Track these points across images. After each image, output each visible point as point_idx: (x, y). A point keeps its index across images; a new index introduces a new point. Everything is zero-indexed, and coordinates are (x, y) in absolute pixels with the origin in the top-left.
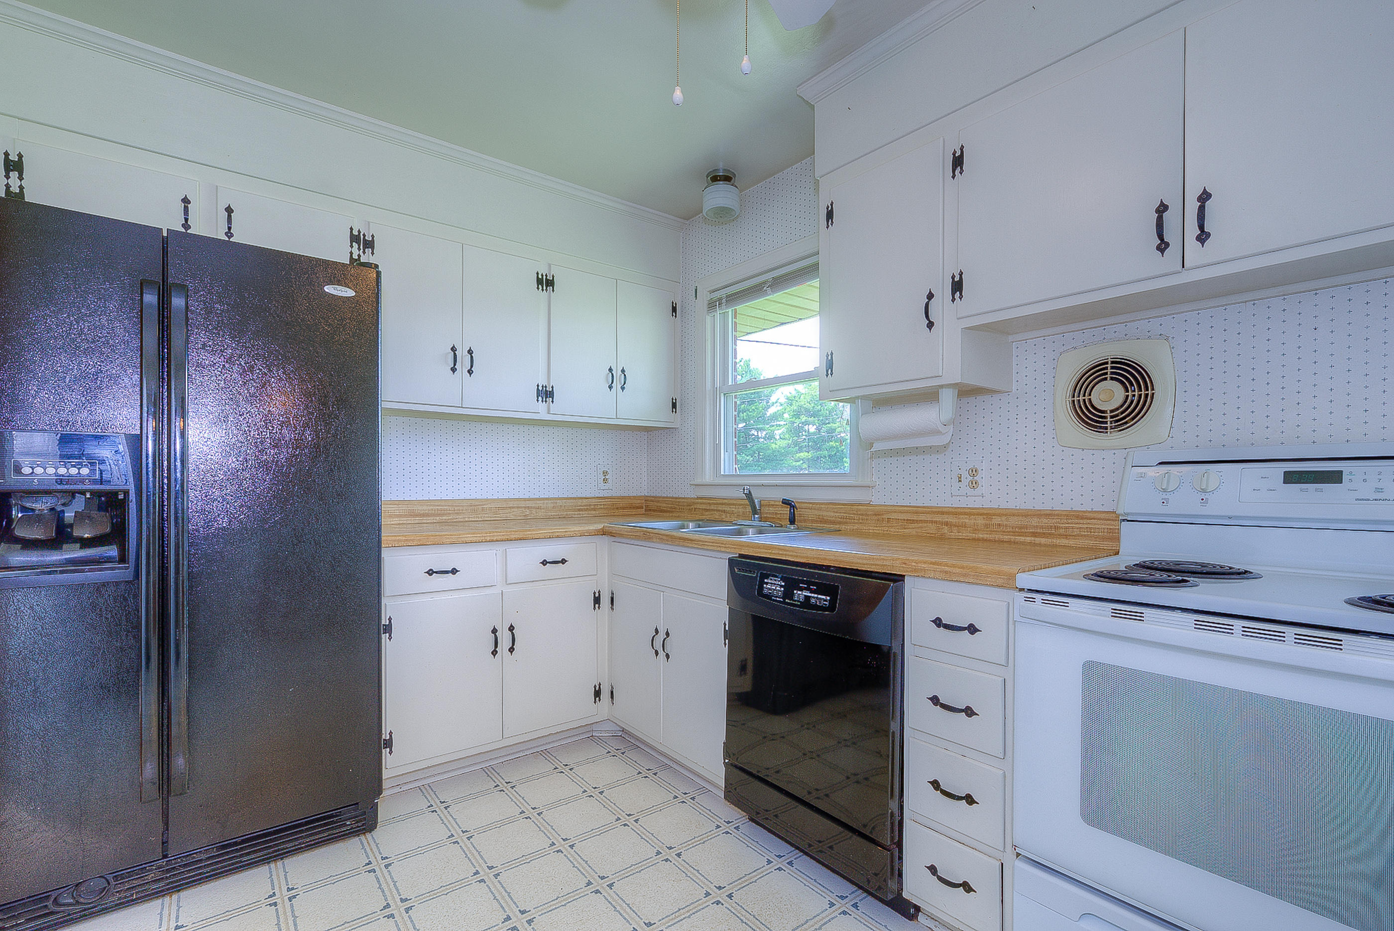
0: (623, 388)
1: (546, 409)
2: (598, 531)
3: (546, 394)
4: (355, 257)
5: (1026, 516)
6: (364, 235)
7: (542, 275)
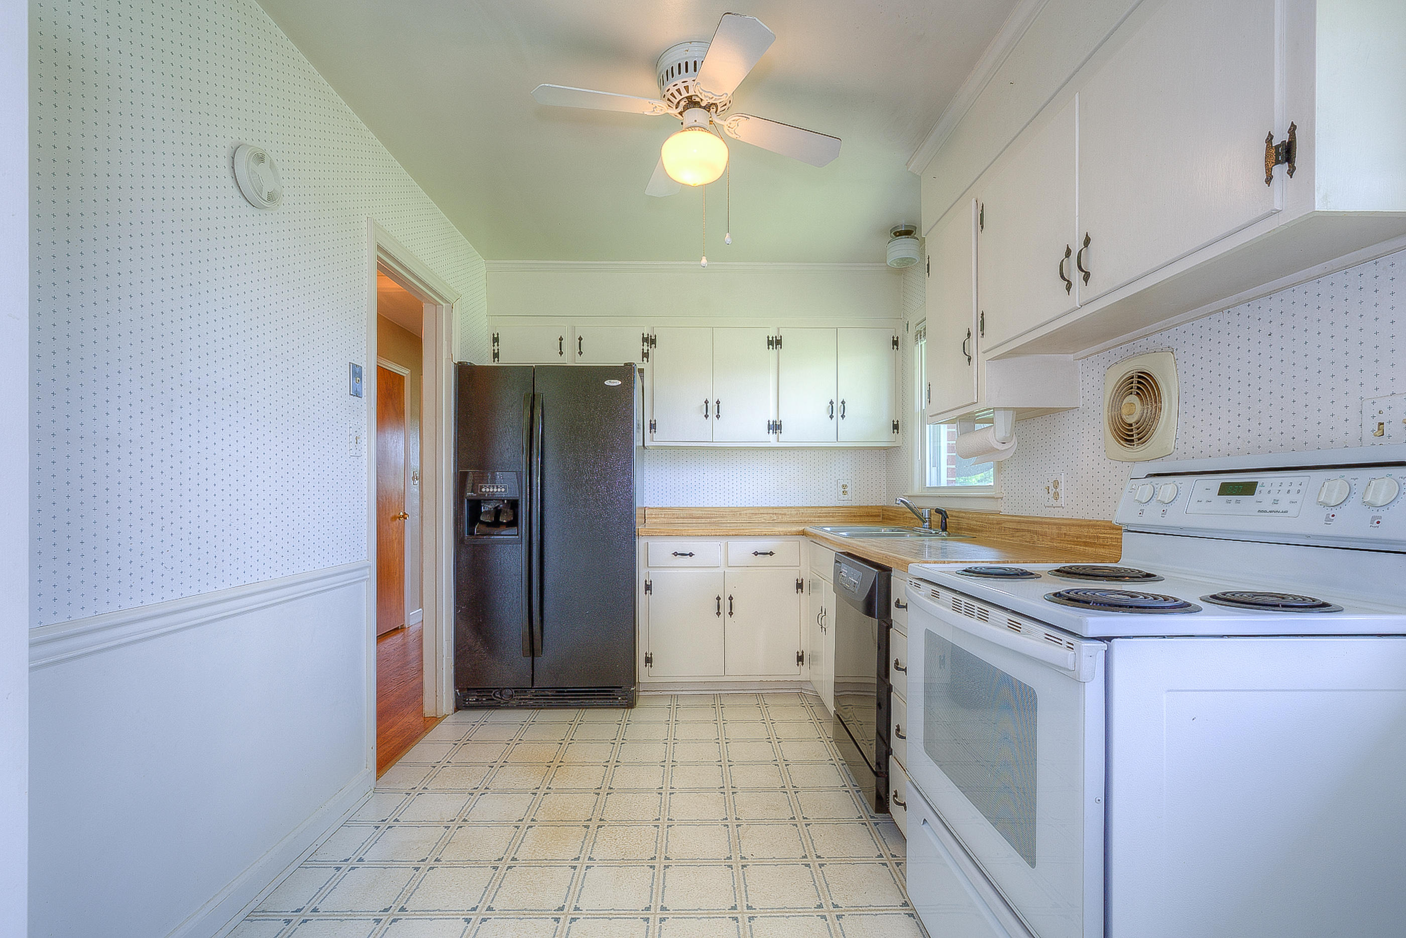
0: (843, 416)
1: (776, 438)
2: (799, 532)
3: (775, 427)
4: (645, 351)
5: (1081, 526)
6: (651, 336)
7: (773, 338)
